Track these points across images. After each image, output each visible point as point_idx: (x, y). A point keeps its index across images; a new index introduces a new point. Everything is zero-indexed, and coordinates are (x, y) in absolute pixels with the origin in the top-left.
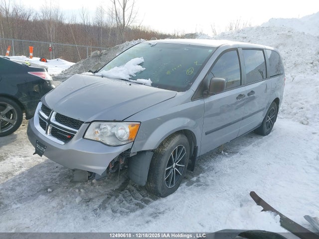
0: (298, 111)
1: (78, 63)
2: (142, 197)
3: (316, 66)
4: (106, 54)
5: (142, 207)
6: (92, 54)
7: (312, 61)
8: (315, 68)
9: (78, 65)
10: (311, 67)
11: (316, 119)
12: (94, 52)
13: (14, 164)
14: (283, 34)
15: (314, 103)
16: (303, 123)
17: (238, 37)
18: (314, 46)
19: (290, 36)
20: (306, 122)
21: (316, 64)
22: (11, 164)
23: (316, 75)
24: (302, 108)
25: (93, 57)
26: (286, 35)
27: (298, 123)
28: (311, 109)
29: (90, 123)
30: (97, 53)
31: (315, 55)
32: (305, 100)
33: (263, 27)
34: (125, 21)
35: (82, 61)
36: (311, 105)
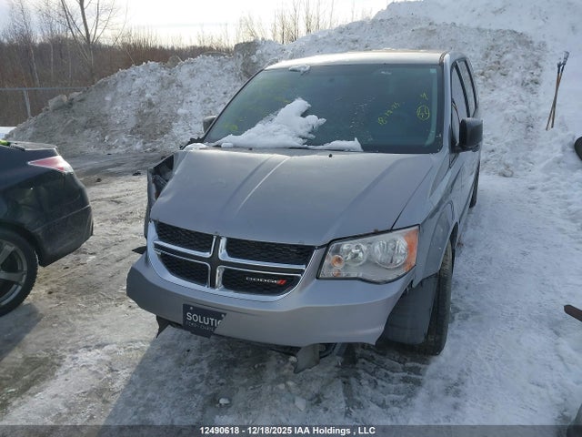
0: (489, 157)
1: (21, 126)
2: (400, 366)
3: (490, 77)
4: (82, 100)
5: (418, 383)
6: (52, 103)
7: (481, 71)
8: (490, 81)
9: (23, 130)
10: (483, 80)
11: (521, 165)
12: (55, 99)
13: (93, 369)
14: (421, 29)
15: (509, 139)
16: (504, 176)
17: (343, 40)
18: (476, 46)
19: (433, 32)
20: (509, 173)
21: (490, 74)
22: (84, 371)
23: (495, 93)
24: (493, 151)
25: (56, 109)
26: (428, 30)
27: (497, 176)
28: (508, 149)
29: (328, 245)
30: (62, 100)
31: (482, 60)
32: (491, 137)
33: (382, 20)
34: (90, 28)
35: (32, 121)
36: (507, 144)
